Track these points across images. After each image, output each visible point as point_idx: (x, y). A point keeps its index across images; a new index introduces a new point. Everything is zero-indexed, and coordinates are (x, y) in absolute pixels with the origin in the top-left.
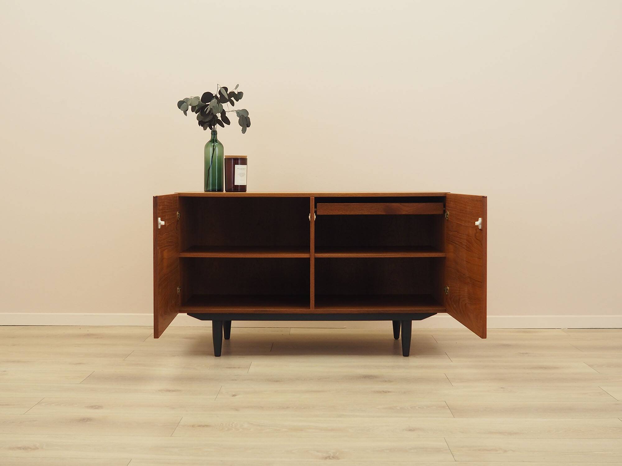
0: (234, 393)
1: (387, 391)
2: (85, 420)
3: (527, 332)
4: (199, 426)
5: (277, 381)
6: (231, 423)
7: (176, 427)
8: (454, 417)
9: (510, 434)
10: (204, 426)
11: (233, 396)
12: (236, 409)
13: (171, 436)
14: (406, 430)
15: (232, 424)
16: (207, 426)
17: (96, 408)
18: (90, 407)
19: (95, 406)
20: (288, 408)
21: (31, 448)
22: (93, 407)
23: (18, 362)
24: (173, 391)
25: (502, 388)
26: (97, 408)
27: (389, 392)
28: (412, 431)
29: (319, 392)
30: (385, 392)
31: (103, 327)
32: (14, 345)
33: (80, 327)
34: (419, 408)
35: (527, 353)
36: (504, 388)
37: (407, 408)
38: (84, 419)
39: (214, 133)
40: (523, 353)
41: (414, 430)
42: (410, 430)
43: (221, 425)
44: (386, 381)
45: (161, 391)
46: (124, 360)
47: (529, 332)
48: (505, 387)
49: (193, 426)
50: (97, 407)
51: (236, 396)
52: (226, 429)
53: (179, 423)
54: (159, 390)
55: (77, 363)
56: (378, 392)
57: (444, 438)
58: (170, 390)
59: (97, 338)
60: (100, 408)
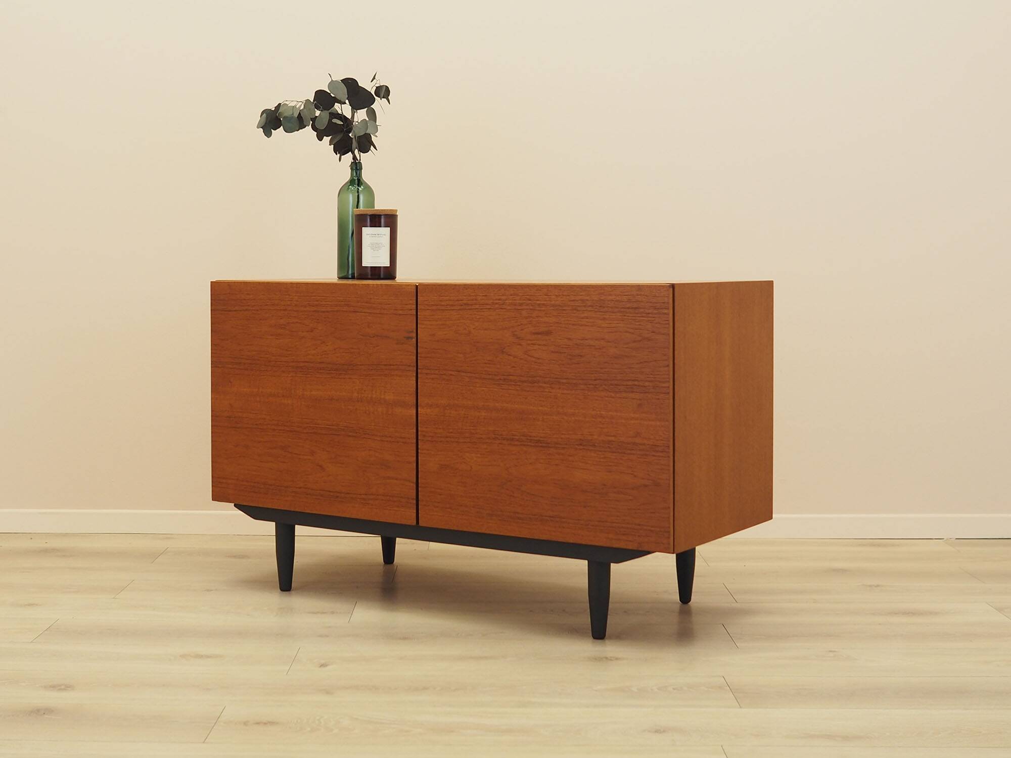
0: (323, 662)
1: (613, 657)
2: (40, 713)
3: (879, 545)
4: (258, 723)
5: (405, 639)
6: (318, 718)
7: (213, 724)
8: (741, 707)
9: (846, 738)
10: (265, 724)
11: (321, 666)
12: (328, 692)
13: (204, 742)
14: (649, 731)
15: (319, 720)
16: (272, 723)
17: (60, 689)
18: (50, 686)
19: (60, 686)
20: (425, 688)
22: (54, 687)
25: (831, 651)
26: (64, 689)
27: (617, 659)
28: (660, 733)
29: (486, 658)
30: (611, 660)
31: (66, 535)
33: (31, 536)
34: (674, 689)
35: (878, 586)
36: (834, 652)
37: (652, 690)
38: (38, 710)
39: (356, 166)
40: (870, 586)
41: (664, 731)
42: (657, 731)
43: (299, 721)
45: (184, 656)
46: (113, 598)
47: (885, 545)
48: (836, 650)
49: (245, 723)
50: (63, 687)
51: (327, 666)
52: (309, 729)
53: (219, 717)
54: (180, 656)
55: (26, 605)
56: (596, 659)
57: (722, 746)
58: (202, 656)
59: (64, 556)
60: (69, 689)
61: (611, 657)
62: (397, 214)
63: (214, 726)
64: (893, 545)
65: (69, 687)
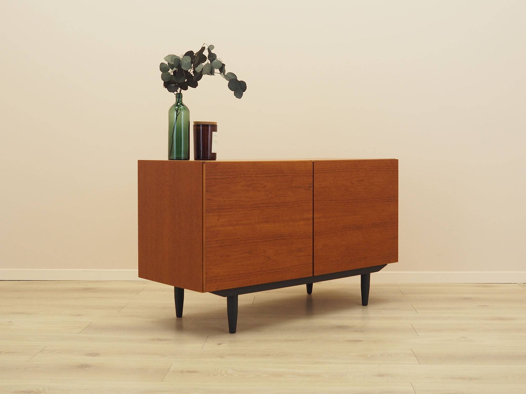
0: (219, 342)
2: (84, 367)
3: (486, 286)
4: (188, 372)
8: (420, 364)
9: (471, 379)
10: (191, 372)
11: (218, 345)
12: (221, 356)
13: (162, 381)
14: (376, 376)
15: (217, 370)
16: (194, 372)
17: (93, 356)
18: (88, 354)
19: (93, 354)
20: (268, 355)
21: (34, 392)
22: (90, 355)
23: (23, 313)
24: (165, 340)
25: (463, 337)
26: (95, 356)
27: (360, 341)
29: (297, 341)
30: (357, 341)
31: (100, 281)
32: (19, 298)
33: (79, 282)
34: (388, 355)
35: (486, 306)
36: (465, 337)
37: (377, 356)
38: (83, 366)
39: (179, 96)
40: (482, 306)
41: (383, 376)
42: (380, 376)
43: (208, 371)
44: (358, 331)
45: (152, 340)
46: (119, 312)
49: (182, 372)
50: (94, 354)
51: (221, 344)
52: (213, 375)
53: (169, 369)
54: (151, 340)
55: (77, 315)
56: (350, 341)
57: (411, 383)
58: (161, 340)
59: (95, 292)
60: (97, 355)
61: (358, 340)
62: (217, 124)
63: (167, 373)
64: (493, 286)
65: (98, 354)
